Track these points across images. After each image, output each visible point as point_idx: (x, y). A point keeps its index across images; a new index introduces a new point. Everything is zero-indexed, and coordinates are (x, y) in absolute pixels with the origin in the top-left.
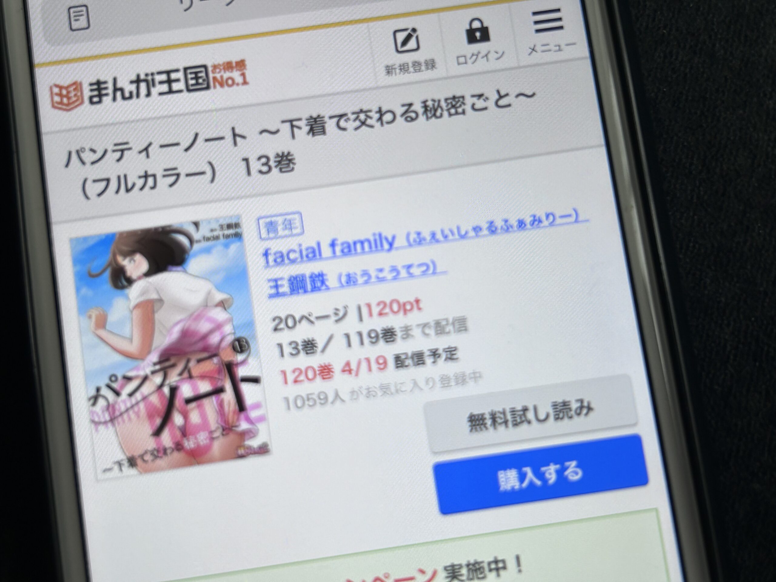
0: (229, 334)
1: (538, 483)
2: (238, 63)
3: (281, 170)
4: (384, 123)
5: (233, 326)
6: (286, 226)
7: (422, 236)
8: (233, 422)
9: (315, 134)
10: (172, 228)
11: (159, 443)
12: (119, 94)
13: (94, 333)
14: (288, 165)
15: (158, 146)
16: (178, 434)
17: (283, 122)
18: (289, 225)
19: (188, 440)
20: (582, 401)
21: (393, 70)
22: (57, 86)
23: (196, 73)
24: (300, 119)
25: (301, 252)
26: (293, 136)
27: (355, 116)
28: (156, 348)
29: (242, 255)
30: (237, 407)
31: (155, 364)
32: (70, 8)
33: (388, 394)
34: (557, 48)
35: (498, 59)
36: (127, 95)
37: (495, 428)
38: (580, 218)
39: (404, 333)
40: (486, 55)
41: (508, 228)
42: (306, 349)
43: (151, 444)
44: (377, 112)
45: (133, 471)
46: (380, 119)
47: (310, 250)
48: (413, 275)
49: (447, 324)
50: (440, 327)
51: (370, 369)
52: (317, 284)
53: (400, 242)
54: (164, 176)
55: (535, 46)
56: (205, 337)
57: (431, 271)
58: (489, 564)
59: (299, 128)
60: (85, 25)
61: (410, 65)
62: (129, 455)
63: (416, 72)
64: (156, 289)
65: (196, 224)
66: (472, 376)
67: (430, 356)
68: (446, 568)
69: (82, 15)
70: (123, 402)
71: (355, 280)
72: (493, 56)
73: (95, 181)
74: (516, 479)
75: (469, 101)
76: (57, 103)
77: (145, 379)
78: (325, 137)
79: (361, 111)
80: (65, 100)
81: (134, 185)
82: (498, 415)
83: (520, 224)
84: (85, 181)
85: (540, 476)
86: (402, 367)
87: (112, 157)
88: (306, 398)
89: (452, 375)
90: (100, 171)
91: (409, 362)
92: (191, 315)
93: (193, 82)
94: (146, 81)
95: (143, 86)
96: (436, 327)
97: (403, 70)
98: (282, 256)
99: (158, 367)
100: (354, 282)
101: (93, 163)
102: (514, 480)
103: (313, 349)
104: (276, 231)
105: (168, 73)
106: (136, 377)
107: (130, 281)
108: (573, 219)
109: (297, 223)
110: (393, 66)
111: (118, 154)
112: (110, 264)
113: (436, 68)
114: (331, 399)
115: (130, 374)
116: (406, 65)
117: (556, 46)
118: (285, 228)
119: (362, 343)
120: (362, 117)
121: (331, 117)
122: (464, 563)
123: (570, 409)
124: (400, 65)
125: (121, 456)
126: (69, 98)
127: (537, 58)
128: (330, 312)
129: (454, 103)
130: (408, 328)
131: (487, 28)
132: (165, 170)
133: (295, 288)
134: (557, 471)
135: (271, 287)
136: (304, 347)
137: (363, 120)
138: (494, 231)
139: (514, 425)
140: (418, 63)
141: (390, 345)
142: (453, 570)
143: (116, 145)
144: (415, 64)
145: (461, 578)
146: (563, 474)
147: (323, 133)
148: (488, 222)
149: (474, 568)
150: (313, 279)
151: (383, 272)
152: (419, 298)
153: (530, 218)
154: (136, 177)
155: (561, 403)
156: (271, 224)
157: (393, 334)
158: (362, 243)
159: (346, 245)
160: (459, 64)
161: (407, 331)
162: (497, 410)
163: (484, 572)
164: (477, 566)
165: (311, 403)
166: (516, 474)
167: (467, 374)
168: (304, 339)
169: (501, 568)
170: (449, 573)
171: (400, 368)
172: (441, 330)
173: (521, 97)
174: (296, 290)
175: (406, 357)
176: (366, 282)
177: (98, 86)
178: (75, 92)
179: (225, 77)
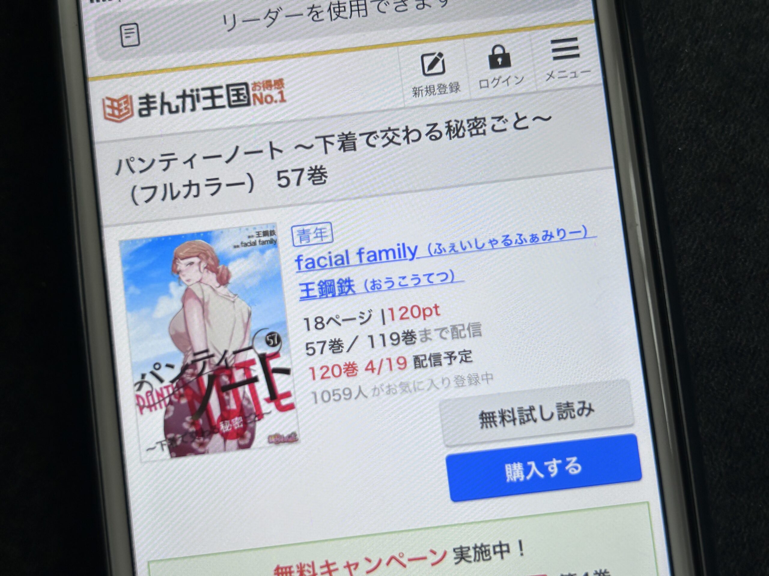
1: (542, 476)
2: (275, 81)
3: (314, 184)
4: (410, 141)
6: (317, 234)
7: (441, 247)
9: (346, 149)
12: (166, 108)
14: (321, 177)
15: (202, 158)
17: (317, 138)
18: (320, 234)
20: (584, 403)
21: (420, 92)
22: (108, 99)
23: (237, 90)
24: (333, 136)
25: (330, 258)
26: (326, 152)
27: (384, 133)
29: (276, 259)
32: (121, 26)
33: (407, 391)
34: (573, 75)
35: (518, 83)
36: (174, 109)
37: (504, 425)
38: (587, 236)
39: (424, 336)
40: (507, 80)
41: (521, 242)
42: (333, 348)
44: (403, 131)
46: (407, 137)
47: (339, 257)
48: (433, 284)
49: (464, 329)
50: (457, 332)
51: (391, 369)
52: (344, 289)
53: (422, 252)
54: (207, 185)
55: (552, 72)
57: (449, 280)
58: (494, 547)
59: (332, 144)
60: (136, 42)
61: (436, 87)
63: (441, 94)
66: (485, 377)
67: (445, 358)
69: (132, 33)
71: (379, 287)
72: (512, 81)
73: (143, 188)
74: (522, 471)
75: (490, 122)
76: (109, 114)
78: (356, 152)
79: (390, 129)
80: (116, 113)
81: (179, 193)
82: (507, 413)
83: (534, 239)
84: (135, 187)
85: (543, 469)
86: (420, 367)
87: (159, 166)
88: (331, 394)
89: (466, 376)
90: (148, 179)
91: (428, 362)
93: (235, 98)
94: (192, 96)
95: (189, 100)
96: (452, 333)
97: (429, 92)
98: (313, 262)
100: (378, 288)
101: (141, 172)
102: (520, 472)
103: (339, 349)
104: (309, 240)
105: (212, 89)
108: (582, 235)
109: (328, 232)
110: (420, 87)
111: (166, 163)
113: (460, 91)
114: (354, 394)
116: (432, 87)
117: (572, 73)
118: (317, 237)
119: (384, 345)
120: (390, 135)
121: (361, 135)
122: (472, 545)
123: (574, 411)
124: (427, 87)
126: (120, 111)
127: (555, 83)
128: (357, 315)
129: (475, 124)
130: (427, 332)
131: (508, 54)
132: (208, 180)
133: (324, 293)
134: (558, 465)
135: (302, 291)
136: (331, 346)
137: (391, 138)
138: (509, 245)
139: (521, 423)
140: (443, 86)
141: (411, 346)
142: (462, 552)
143: (162, 155)
144: (440, 86)
145: (468, 559)
146: (565, 468)
147: (353, 148)
148: (504, 236)
149: (480, 551)
150: (341, 284)
151: (406, 280)
152: (438, 305)
153: (544, 233)
154: (181, 186)
155: (564, 404)
156: (304, 232)
157: (413, 337)
158: (387, 252)
159: (372, 254)
160: (481, 87)
161: (426, 334)
162: (506, 409)
163: (489, 554)
164: (483, 549)
165: (337, 397)
166: (521, 467)
167: (480, 376)
168: (331, 340)
169: (505, 551)
170: (457, 555)
171: (418, 368)
172: (457, 335)
173: (538, 120)
174: (325, 295)
175: (424, 358)
176: (390, 288)
177: (147, 100)
178: (126, 105)
179: (264, 96)
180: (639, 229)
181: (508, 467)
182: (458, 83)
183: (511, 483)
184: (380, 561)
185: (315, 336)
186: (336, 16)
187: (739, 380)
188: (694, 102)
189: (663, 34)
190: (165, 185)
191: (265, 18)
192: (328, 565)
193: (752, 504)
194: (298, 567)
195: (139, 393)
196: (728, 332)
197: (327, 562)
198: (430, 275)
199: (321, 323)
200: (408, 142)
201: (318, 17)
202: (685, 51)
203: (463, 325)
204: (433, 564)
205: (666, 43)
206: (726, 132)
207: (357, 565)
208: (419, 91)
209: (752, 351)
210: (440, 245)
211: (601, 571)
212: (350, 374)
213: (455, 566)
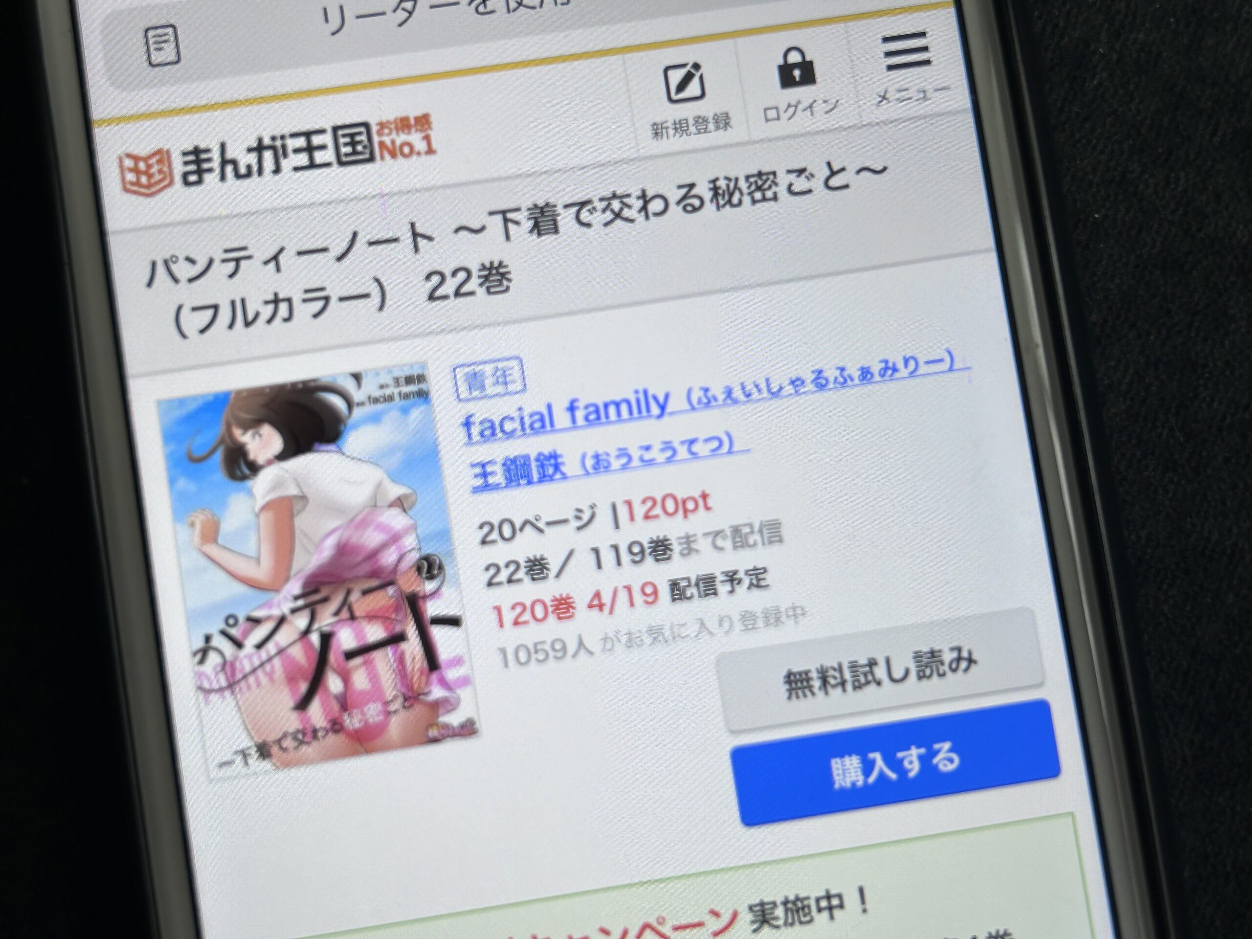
0: (410, 551)
1: (893, 776)
2: (418, 120)
3: (489, 292)
4: (651, 216)
5: (418, 537)
6: (497, 378)
7: (710, 394)
8: (419, 687)
9: (542, 233)
10: (318, 383)
11: (305, 721)
12: (229, 169)
13: (200, 551)
14: (500, 281)
15: (295, 254)
16: (336, 706)
17: (491, 213)
18: (503, 378)
19: (350, 716)
20: (959, 649)
21: (664, 131)
22: (129, 156)
23: (352, 136)
24: (517, 210)
25: (522, 419)
26: (508, 237)
27: (605, 203)
28: (296, 575)
29: (430, 424)
30: (426, 665)
31: (296, 598)
32: (147, 31)
33: (660, 642)
34: (921, 95)
35: (827, 113)
36: (243, 170)
37: (827, 693)
38: (956, 367)
39: (685, 546)
40: (810, 107)
41: (844, 381)
42: (532, 572)
43: (292, 722)
44: (638, 198)
45: (266, 765)
46: (644, 208)
47: (536, 417)
48: (698, 456)
49: (752, 532)
50: (741, 537)
51: (632, 604)
52: (548, 471)
53: (676, 403)
54: (305, 301)
55: (886, 91)
56: (374, 554)
57: (725, 449)
58: (818, 900)
59: (517, 223)
60: (173, 57)
61: (691, 122)
62: (260, 741)
63: (700, 133)
64: (295, 480)
65: (357, 377)
66: (791, 612)
67: (723, 582)
68: (751, 908)
69: (167, 41)
70: (248, 657)
71: (606, 464)
72: (819, 107)
73: (194, 309)
74: (859, 770)
75: (783, 179)
76: (132, 184)
77: (282, 621)
78: (558, 236)
79: (614, 196)
80: (144, 180)
81: (257, 315)
82: (831, 672)
83: (865, 375)
84: (179, 308)
85: (896, 765)
86: (680, 599)
87: (221, 270)
88: (532, 650)
89: (759, 612)
91: (692, 591)
92: (352, 520)
93: (348, 149)
94: (273, 148)
95: (268, 155)
96: (734, 538)
97: (679, 130)
98: (492, 427)
99: (300, 603)
100: (605, 467)
101: (191, 280)
102: (856, 772)
103: (542, 573)
104: (483, 387)
105: (308, 135)
106: (268, 618)
107: (254, 468)
108: (946, 366)
109: (516, 374)
110: (663, 123)
111: (232, 265)
112: (222, 441)
113: (731, 127)
114: (571, 649)
115: (258, 614)
116: (685, 121)
117: (919, 91)
118: (498, 383)
119: (619, 563)
121: (567, 206)
122: (779, 899)
123: (942, 663)
124: (675, 121)
125: (246, 742)
126: (150, 176)
127: (890, 111)
128: (570, 515)
129: (760, 183)
130: (691, 539)
131: (811, 63)
132: (307, 291)
133: (513, 478)
134: (921, 758)
135: (476, 476)
136: (529, 568)
137: (617, 210)
138: (823, 386)
139: (855, 688)
140: (703, 119)
141: (663, 567)
142: (763, 911)
143: (227, 251)
144: (698, 120)
145: (774, 922)
146: (931, 762)
147: (554, 230)
148: (814, 372)
149: (794, 908)
150: (542, 462)
151: (651, 451)
152: (707, 492)
153: (880, 364)
154: (261, 303)
155: (927, 653)
156: (475, 376)
157: (667, 548)
158: (618, 405)
159: (591, 409)
160: (767, 120)
161: (689, 543)
162: (829, 665)
163: (810, 913)
164: (799, 904)
165: (541, 656)
166: (858, 763)
167: (782, 609)
168: (528, 558)
169: (836, 907)
170: (755, 916)
171: (678, 601)
172: (741, 541)
173: (865, 174)
174: (515, 481)
175: (687, 584)
176: (624, 467)
177: (197, 156)
178: (159, 167)
179: (398, 143)
180: (1041, 352)
181: (836, 764)
182: (727, 114)
183: (843, 790)
184: (625, 933)
185: (501, 553)
186: (515, 5)
187: (1209, 600)
189: (1062, 24)
191: (395, 11)
193: (1238, 808)
196: (1189, 520)
201: (485, 7)
202: (1100, 52)
204: (716, 934)
205: (1066, 39)
206: (1172, 186)
208: (662, 128)
210: (706, 390)
211: (996, 932)
212: (561, 616)
213: (753, 936)
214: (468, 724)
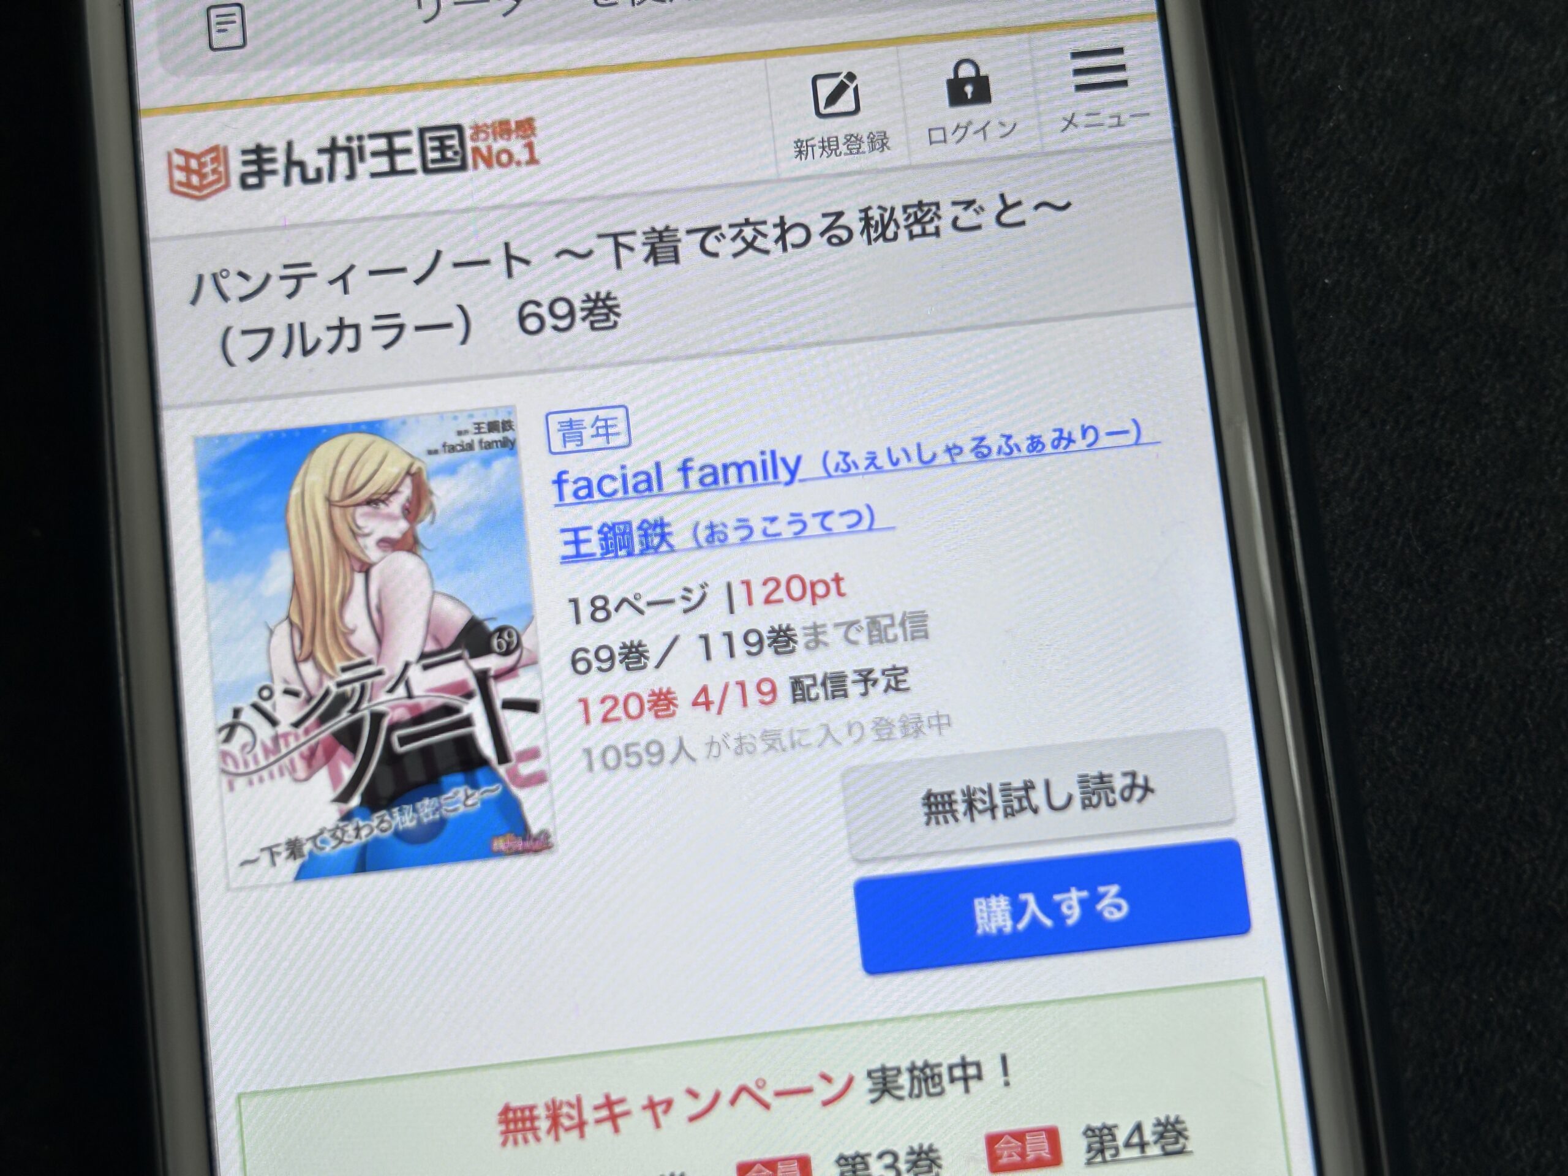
1: (1048, 922)
2: (520, 124)
3: (593, 326)
4: (789, 247)
6: (598, 428)
7: (849, 460)
9: (659, 261)
12: (296, 172)
14: (607, 315)
15: (366, 273)
17: (600, 236)
18: (605, 429)
20: (1133, 775)
21: (810, 149)
22: (180, 152)
23: (441, 139)
24: (633, 233)
25: (624, 477)
26: (619, 265)
27: (736, 230)
32: (209, 9)
33: (774, 747)
34: (1115, 120)
35: (1003, 136)
36: (311, 174)
37: (972, 820)
38: (1143, 440)
39: (813, 637)
40: (983, 128)
41: (1010, 451)
42: (627, 661)
44: (775, 226)
46: (782, 238)
47: (643, 477)
48: (833, 532)
49: (892, 625)
50: (879, 630)
51: (745, 703)
52: (652, 541)
53: (810, 468)
54: (375, 328)
55: (1073, 115)
57: (865, 524)
58: (951, 1068)
59: (631, 249)
60: (237, 40)
61: (842, 140)
63: (851, 153)
66: (934, 722)
67: (854, 682)
69: (233, 22)
71: (722, 537)
72: (994, 132)
73: (245, 332)
74: (1007, 913)
75: (948, 212)
76: (180, 184)
78: (678, 265)
79: (747, 223)
80: (195, 180)
81: (318, 342)
82: (979, 795)
83: (1034, 445)
84: (228, 330)
85: (1052, 909)
86: (803, 700)
87: (279, 288)
88: (623, 752)
89: (896, 720)
90: (256, 313)
91: (817, 691)
93: (436, 155)
94: (348, 150)
95: (342, 158)
96: (870, 632)
97: (827, 149)
98: (589, 486)
100: (720, 541)
101: (242, 299)
102: (1003, 916)
103: (639, 662)
104: (581, 440)
105: (389, 136)
108: (1132, 437)
109: (620, 426)
110: (809, 140)
111: (293, 282)
113: (889, 148)
114: (670, 754)
116: (834, 139)
117: (1112, 117)
118: (598, 435)
119: (732, 655)
121: (690, 232)
122: (905, 1065)
123: (1113, 791)
124: (823, 139)
126: (203, 176)
127: (1077, 137)
128: (677, 594)
129: (920, 215)
130: (819, 630)
131: (986, 78)
132: (378, 317)
133: (610, 549)
134: (1082, 902)
135: (567, 543)
136: (624, 656)
137: (749, 239)
138: (985, 456)
139: (1006, 815)
141: (784, 660)
142: (884, 1078)
143: (286, 267)
144: (850, 139)
145: (897, 1093)
146: (1094, 908)
147: (674, 259)
148: (974, 439)
149: (922, 1076)
150: (646, 531)
151: (777, 523)
152: (841, 575)
153: (1053, 433)
154: (323, 328)
155: (1094, 778)
156: (571, 425)
157: (790, 639)
158: (739, 467)
159: (708, 470)
160: (931, 143)
161: (816, 634)
162: (977, 786)
163: (940, 1083)
164: (928, 1071)
166: (1007, 905)
167: (924, 719)
168: (624, 644)
169: (973, 1077)
170: (874, 1084)
171: (799, 704)
172: (879, 635)
173: (1044, 210)
174: (612, 551)
175: (812, 683)
176: (744, 540)
177: (259, 156)
178: (215, 165)
179: (494, 152)
181: (980, 905)
182: (885, 133)
183: (987, 937)
184: (717, 1096)
185: (592, 636)
187: (1446, 743)
188: (1354, 190)
189: (1294, 55)
190: (290, 326)
192: (609, 1104)
193: (1475, 997)
194: (548, 1108)
195: (226, 747)
196: (1425, 645)
197: (607, 1097)
198: (826, 515)
199: (603, 608)
200: (785, 249)
202: (1339, 89)
203: (891, 617)
204: (826, 1103)
205: (1299, 73)
206: (1419, 250)
207: (669, 1103)
208: (807, 146)
209: (1472, 686)
210: (846, 454)
211: (1167, 1118)
212: (660, 714)
213: (871, 1107)
214: (542, 837)
